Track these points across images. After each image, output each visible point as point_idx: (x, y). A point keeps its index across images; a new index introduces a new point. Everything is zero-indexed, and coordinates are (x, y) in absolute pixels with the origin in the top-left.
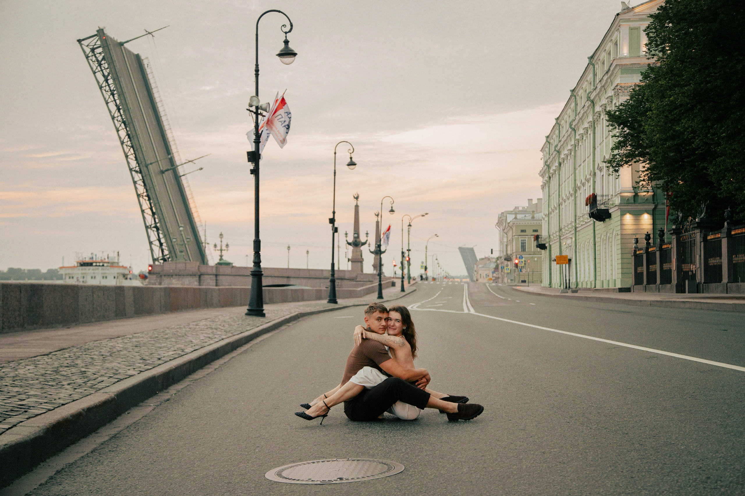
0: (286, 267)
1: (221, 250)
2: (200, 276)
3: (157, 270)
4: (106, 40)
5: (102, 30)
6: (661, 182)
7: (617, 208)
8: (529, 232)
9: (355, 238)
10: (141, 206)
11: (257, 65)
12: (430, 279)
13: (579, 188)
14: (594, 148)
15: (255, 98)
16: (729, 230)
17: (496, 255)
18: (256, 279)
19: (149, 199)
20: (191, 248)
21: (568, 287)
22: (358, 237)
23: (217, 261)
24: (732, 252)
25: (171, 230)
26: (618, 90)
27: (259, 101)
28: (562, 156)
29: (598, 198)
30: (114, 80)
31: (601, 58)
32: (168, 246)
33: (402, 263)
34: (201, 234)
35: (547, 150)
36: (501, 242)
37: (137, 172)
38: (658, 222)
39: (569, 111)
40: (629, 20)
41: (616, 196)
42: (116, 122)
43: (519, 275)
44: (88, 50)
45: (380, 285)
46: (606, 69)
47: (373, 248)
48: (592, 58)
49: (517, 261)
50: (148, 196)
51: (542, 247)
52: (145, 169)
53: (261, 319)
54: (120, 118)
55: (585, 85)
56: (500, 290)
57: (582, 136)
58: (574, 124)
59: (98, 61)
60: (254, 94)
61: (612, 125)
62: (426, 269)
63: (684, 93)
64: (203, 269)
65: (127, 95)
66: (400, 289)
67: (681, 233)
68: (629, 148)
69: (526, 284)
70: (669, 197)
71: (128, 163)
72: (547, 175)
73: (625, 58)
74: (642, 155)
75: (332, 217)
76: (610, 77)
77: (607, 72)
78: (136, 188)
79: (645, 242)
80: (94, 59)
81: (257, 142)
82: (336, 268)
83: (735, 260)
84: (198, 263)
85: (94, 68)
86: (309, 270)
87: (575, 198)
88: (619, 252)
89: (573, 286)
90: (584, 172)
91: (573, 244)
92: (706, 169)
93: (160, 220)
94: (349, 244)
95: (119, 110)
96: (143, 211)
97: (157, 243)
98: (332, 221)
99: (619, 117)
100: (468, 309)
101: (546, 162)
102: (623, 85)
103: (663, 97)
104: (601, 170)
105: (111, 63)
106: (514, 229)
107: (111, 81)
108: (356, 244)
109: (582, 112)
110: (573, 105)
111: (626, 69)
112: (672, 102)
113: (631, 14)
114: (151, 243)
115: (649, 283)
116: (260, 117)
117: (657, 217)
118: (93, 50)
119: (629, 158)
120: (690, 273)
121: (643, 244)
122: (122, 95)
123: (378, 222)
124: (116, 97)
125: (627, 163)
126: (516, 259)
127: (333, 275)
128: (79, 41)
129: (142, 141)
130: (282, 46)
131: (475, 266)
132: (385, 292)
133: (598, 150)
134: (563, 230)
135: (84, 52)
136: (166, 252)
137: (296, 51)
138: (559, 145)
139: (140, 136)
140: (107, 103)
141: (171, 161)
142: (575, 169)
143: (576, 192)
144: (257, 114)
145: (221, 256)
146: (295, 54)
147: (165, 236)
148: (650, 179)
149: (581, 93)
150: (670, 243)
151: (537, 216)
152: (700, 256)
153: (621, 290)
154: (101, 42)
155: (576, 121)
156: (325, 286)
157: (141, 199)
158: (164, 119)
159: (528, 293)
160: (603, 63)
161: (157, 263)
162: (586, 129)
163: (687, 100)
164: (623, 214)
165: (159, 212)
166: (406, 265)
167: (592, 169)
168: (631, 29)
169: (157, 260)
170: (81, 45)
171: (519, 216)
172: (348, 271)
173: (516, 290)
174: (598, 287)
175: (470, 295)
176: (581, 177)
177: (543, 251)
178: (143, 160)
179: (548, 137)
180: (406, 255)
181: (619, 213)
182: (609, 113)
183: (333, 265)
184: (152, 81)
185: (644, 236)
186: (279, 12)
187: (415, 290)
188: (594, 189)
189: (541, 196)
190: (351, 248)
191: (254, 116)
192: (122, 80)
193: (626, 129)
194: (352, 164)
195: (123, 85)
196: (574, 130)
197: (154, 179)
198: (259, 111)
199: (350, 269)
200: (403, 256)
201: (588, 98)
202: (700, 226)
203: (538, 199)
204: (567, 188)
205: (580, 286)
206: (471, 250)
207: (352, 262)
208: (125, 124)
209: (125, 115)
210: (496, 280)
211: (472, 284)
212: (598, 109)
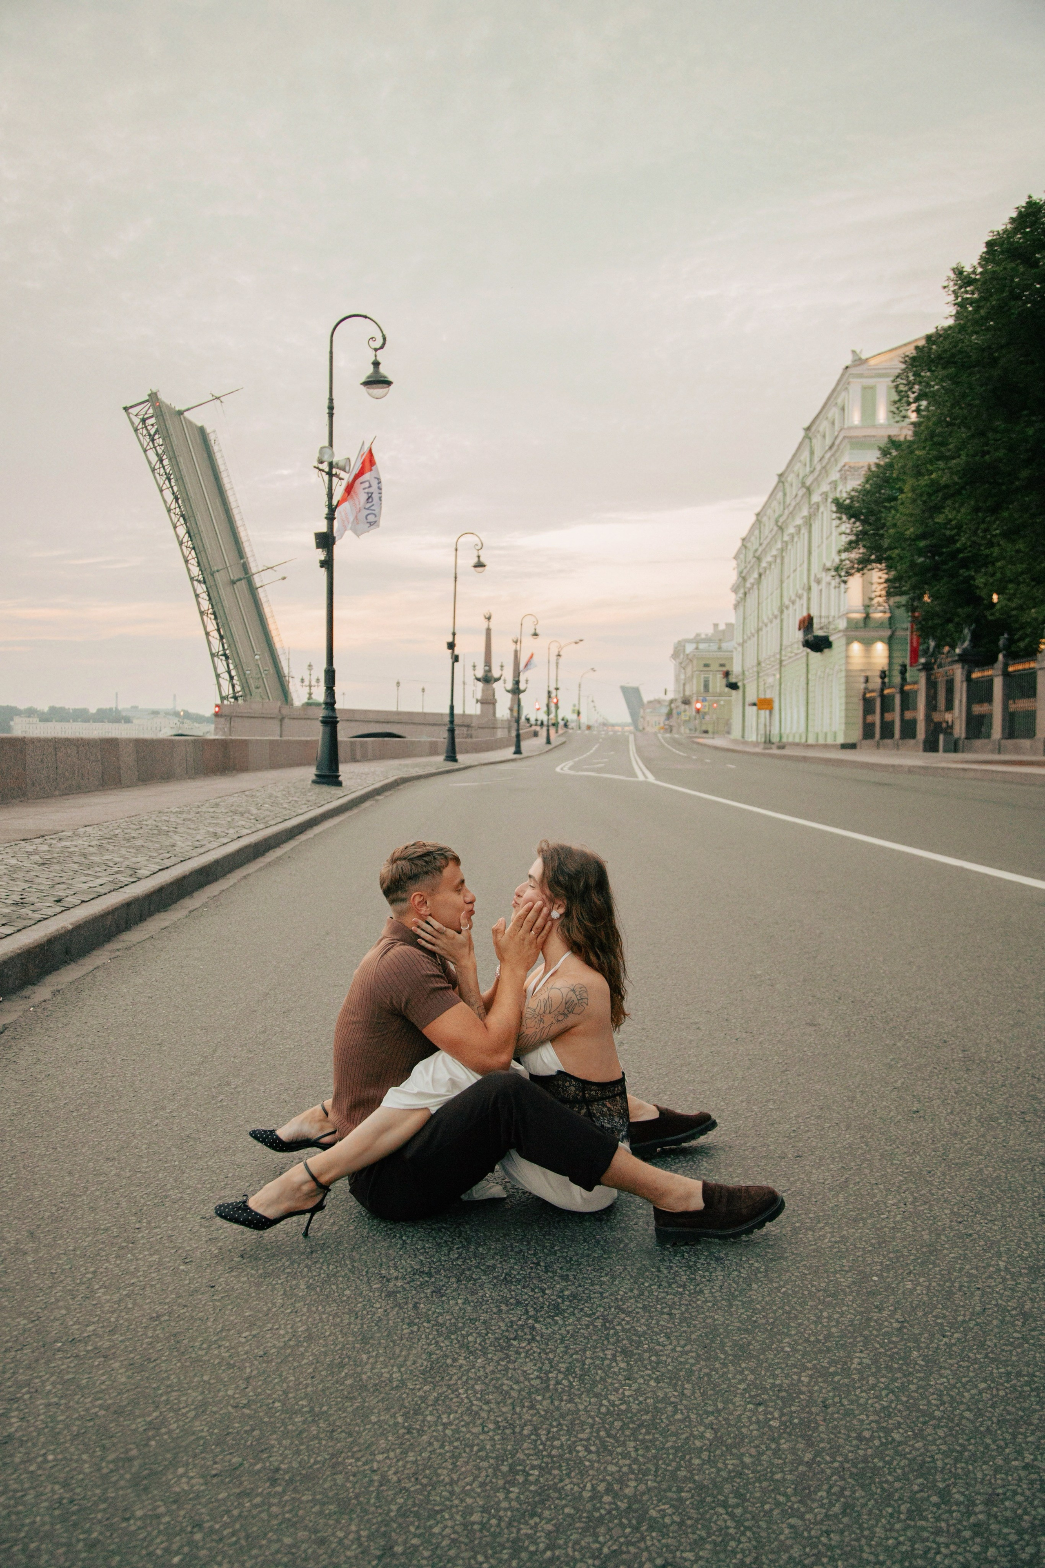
0: (394, 709)
1: (310, 686)
2: (282, 720)
3: (226, 711)
4: (159, 406)
5: (156, 394)
6: (903, 599)
7: (841, 634)
8: (715, 666)
9: (485, 671)
10: (205, 628)
11: (331, 400)
12: (584, 727)
13: (787, 608)
14: (810, 553)
15: (328, 450)
16: (1006, 665)
17: (671, 696)
18: (328, 729)
19: (216, 618)
20: (270, 683)
21: (768, 742)
22: (490, 671)
23: (305, 700)
24: (1008, 696)
25: (244, 660)
26: (846, 471)
27: (333, 455)
28: (764, 564)
29: (815, 621)
30: (170, 460)
31: (821, 429)
32: (240, 680)
33: (548, 706)
34: (284, 664)
35: (742, 556)
36: (677, 680)
37: (199, 581)
38: (896, 654)
39: (775, 504)
40: (861, 376)
41: (839, 617)
42: (173, 515)
43: (701, 723)
44: (137, 421)
45: (518, 736)
46: (828, 442)
47: (510, 685)
48: (808, 429)
49: (699, 706)
50: (214, 613)
51: (733, 686)
52: (210, 577)
53: (334, 790)
54: (178, 510)
55: (797, 467)
56: (676, 743)
57: (792, 536)
58: (781, 520)
59: (150, 435)
60: (327, 444)
61: (840, 519)
62: (579, 713)
63: (950, 468)
64: (285, 711)
65: (187, 479)
66: (544, 740)
67: (932, 669)
68: (861, 550)
69: (710, 735)
70: (914, 620)
71: (189, 570)
72: (742, 591)
73: (856, 427)
74: (879, 561)
75: (450, 640)
76: (833, 455)
77: (830, 448)
78: (199, 604)
79: (879, 681)
80: (145, 432)
81: (331, 518)
82: (456, 711)
83: (1012, 707)
84: (279, 704)
85: (145, 444)
86: (425, 714)
87: (782, 620)
88: (843, 693)
89: (775, 739)
90: (794, 585)
91: (777, 683)
92: (973, 578)
93: (229, 646)
94: (478, 680)
95: (177, 499)
96: (207, 634)
97: (227, 676)
98: (451, 646)
99: (849, 507)
100: (643, 775)
101: (741, 572)
102: (852, 465)
103: (919, 474)
104: (818, 582)
105: (167, 437)
106: (695, 662)
107: (166, 462)
108: (487, 679)
109: (793, 504)
110: (780, 495)
111: (858, 443)
112: (932, 481)
113: (865, 367)
114: (218, 676)
115: (883, 736)
116: (335, 479)
117: (895, 647)
118: (144, 421)
119: (864, 563)
120: (944, 725)
121: (876, 683)
122: (180, 480)
123: (516, 652)
124: (173, 482)
125: (859, 570)
126: (697, 701)
127: (452, 722)
128: (126, 409)
129: (206, 541)
130: (370, 369)
131: (642, 711)
132: (524, 745)
133: (815, 554)
134: (763, 665)
135: (132, 423)
136: (238, 688)
137: (390, 379)
138: (760, 549)
139: (204, 534)
140: (161, 491)
141: (245, 568)
142: (782, 582)
143: (782, 612)
144: (330, 474)
145: (310, 694)
146: (389, 383)
147: (236, 667)
148: (889, 594)
149: (791, 478)
150: (915, 683)
151: (725, 645)
152: (961, 701)
153: (844, 746)
154: (154, 409)
155: (785, 517)
156: (442, 736)
157: (205, 617)
158: (235, 512)
159: (716, 748)
160: (824, 436)
161: (226, 702)
162: (799, 528)
163: (956, 479)
164: (849, 643)
165: (228, 634)
166: (553, 709)
167: (805, 580)
168: (865, 388)
169: (226, 698)
170: (128, 414)
171: (702, 646)
172: (476, 716)
173: (698, 743)
174: (811, 741)
175: (639, 750)
176: (790, 592)
177: (734, 692)
178: (207, 566)
179: (743, 540)
180: (553, 695)
181: (843, 641)
182: (836, 502)
183: (452, 708)
184: (220, 462)
185: (878, 673)
186: (366, 317)
187: (564, 743)
188: (808, 608)
189: (733, 620)
190: (480, 685)
191: (326, 478)
192: (181, 460)
193: (858, 524)
194: (480, 565)
195: (182, 466)
196: (781, 529)
197: (222, 592)
198: (334, 471)
199: (478, 712)
200: (549, 697)
201: (803, 484)
202: (963, 659)
203: (727, 624)
204: (770, 607)
205: (784, 740)
206: (636, 691)
207: (482, 703)
208: (185, 519)
209: (185, 506)
210: (670, 729)
211: (638, 734)
212: (816, 498)
